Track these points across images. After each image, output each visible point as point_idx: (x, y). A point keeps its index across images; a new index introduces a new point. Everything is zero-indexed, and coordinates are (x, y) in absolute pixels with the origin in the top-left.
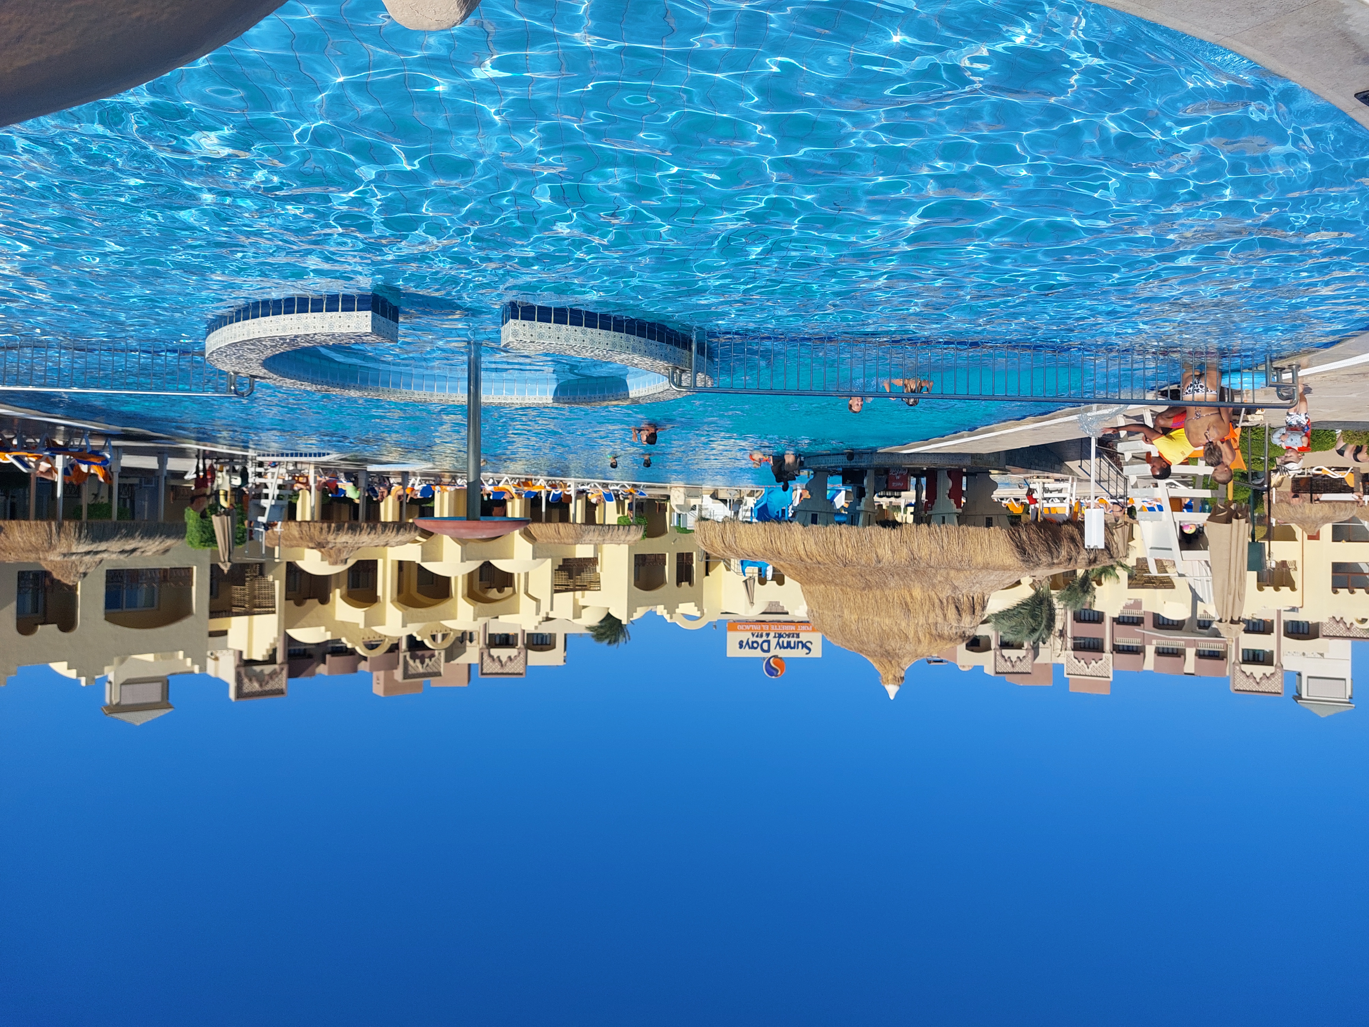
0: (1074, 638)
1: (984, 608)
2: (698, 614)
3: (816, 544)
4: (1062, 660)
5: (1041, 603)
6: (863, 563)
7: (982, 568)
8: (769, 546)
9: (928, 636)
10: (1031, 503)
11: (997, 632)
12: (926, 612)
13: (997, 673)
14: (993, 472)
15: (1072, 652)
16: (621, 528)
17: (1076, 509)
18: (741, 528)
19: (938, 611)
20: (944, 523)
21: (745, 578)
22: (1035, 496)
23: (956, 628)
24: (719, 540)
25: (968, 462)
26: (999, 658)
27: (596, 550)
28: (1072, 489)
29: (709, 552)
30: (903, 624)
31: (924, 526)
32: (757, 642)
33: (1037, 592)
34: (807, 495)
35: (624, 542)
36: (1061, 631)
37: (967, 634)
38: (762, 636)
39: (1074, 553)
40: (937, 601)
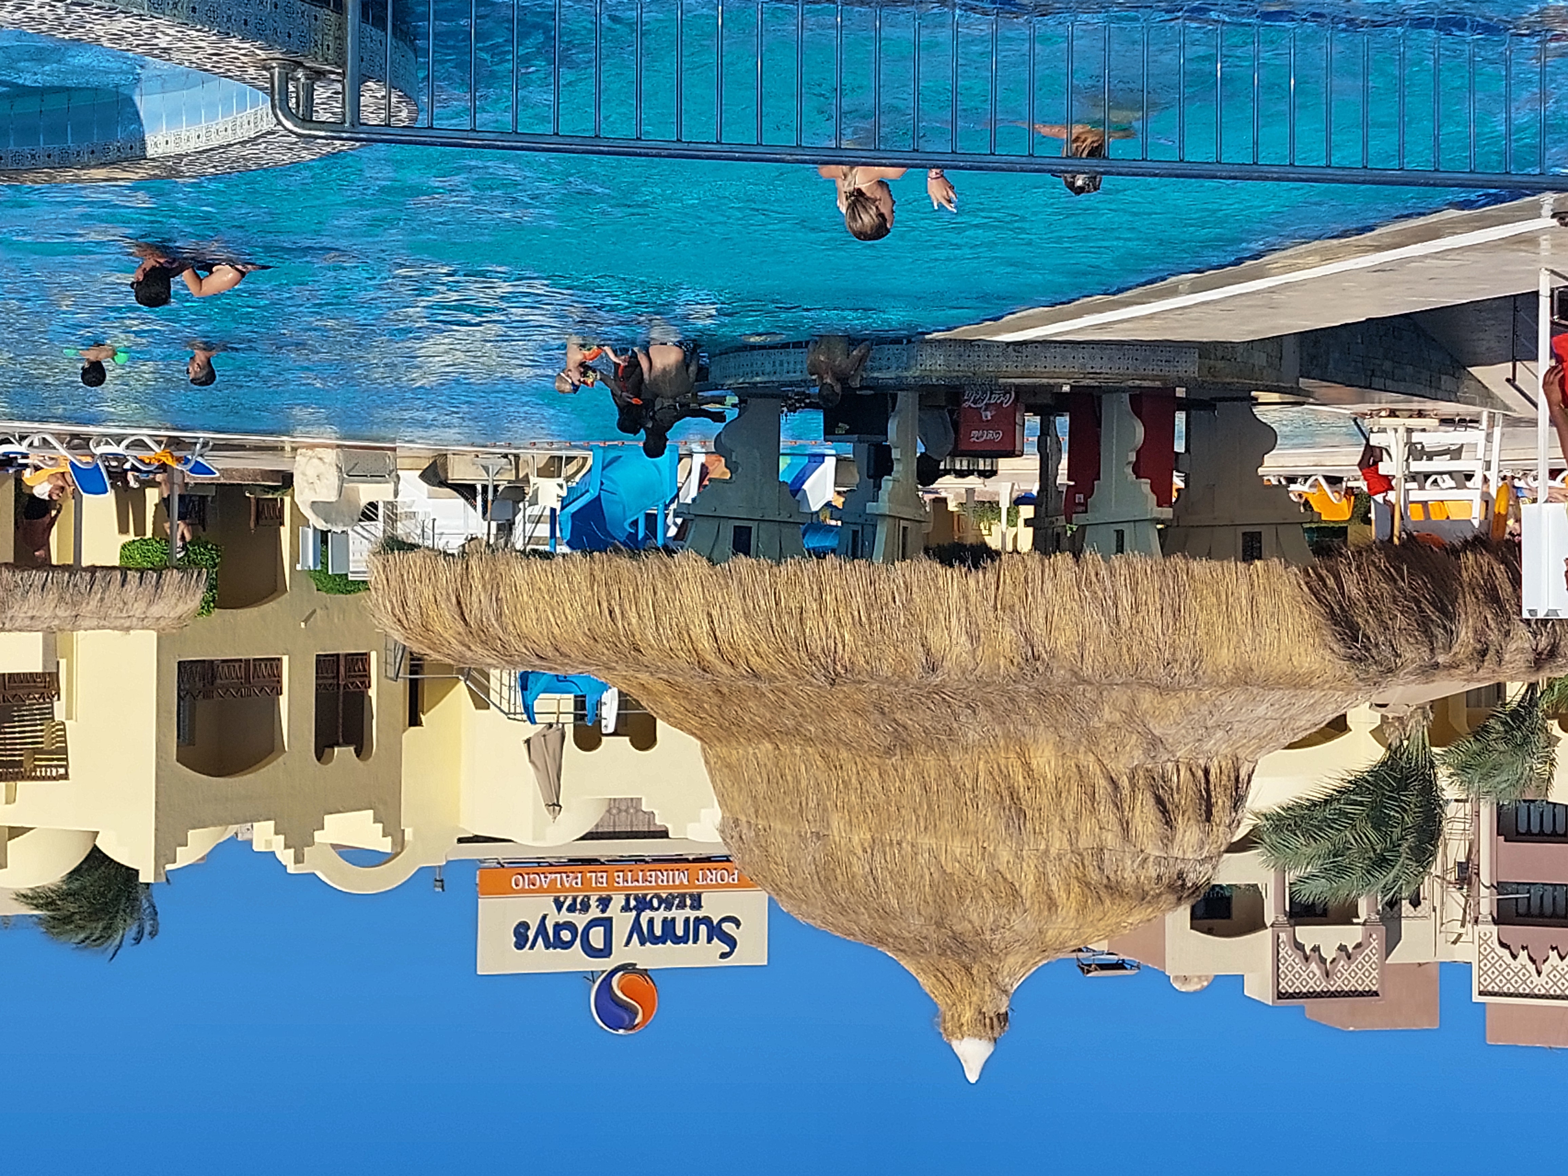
0: (1500, 887)
1: (1238, 801)
2: (385, 845)
3: (746, 615)
4: (1465, 953)
5: (1403, 784)
6: (886, 671)
7: (1231, 683)
8: (604, 626)
9: (1076, 888)
10: (1373, 491)
11: (1282, 873)
12: (1069, 816)
13: (1281, 996)
14: (1263, 397)
15: (1494, 929)
16: (133, 577)
17: (1500, 508)
18: (519, 572)
19: (1107, 813)
20: (1120, 549)
21: (530, 730)
22: (1384, 468)
23: (1158, 861)
24: (448, 610)
25: (1190, 368)
26: (1286, 950)
27: (50, 650)
28: (1488, 450)
29: (416, 648)
30: (1005, 855)
31: (1063, 560)
32: (570, 926)
33: (1394, 752)
34: (720, 470)
35: (143, 623)
36: (1462, 867)
37: (1191, 878)
38: (585, 907)
39: (1494, 636)
40: (1102, 783)
